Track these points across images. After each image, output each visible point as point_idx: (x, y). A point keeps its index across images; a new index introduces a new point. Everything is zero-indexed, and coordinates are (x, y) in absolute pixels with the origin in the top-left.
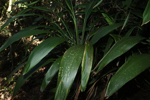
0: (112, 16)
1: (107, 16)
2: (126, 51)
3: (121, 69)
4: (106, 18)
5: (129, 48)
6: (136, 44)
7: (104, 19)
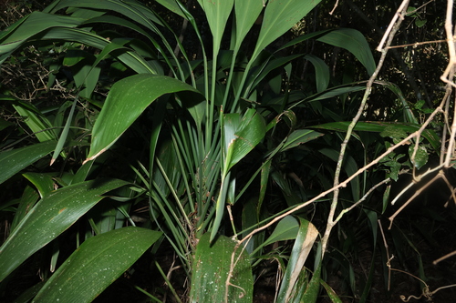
0: (43, 112)
1: (29, 115)
2: (66, 227)
3: (49, 285)
4: (25, 118)
5: (74, 217)
6: (95, 203)
7: (20, 123)
